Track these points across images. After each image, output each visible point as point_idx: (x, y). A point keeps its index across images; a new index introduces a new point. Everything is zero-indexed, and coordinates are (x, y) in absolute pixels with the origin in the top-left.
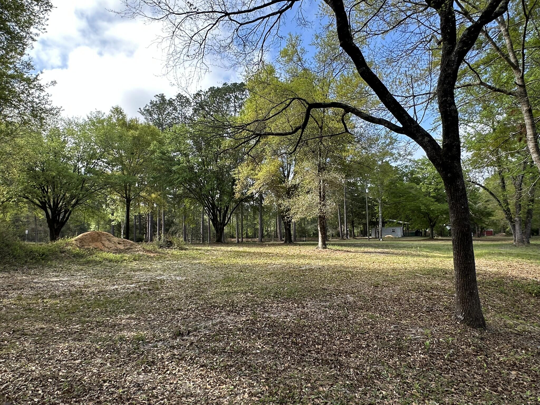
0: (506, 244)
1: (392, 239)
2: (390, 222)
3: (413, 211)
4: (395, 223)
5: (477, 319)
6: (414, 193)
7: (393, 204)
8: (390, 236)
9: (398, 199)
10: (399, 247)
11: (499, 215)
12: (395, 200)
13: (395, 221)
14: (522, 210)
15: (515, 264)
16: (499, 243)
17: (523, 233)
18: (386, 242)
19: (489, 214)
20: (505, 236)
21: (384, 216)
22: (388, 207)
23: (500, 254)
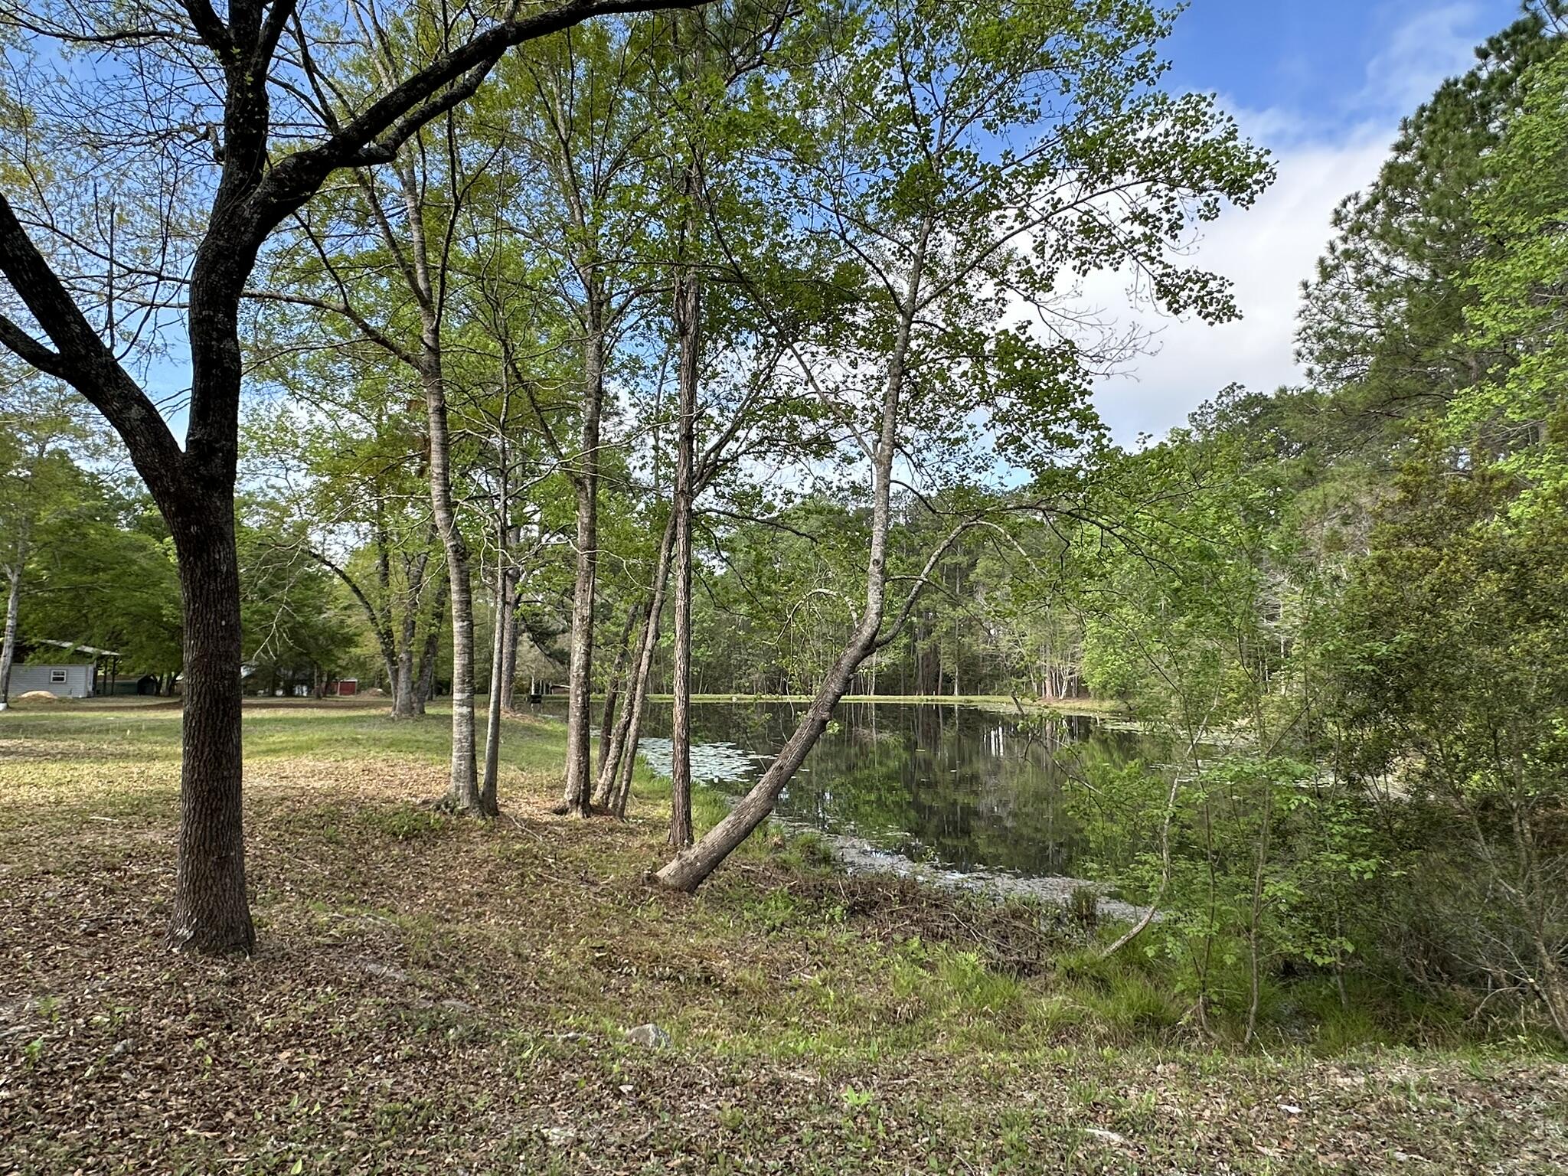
0: (375, 717)
1: (48, 704)
2: (48, 648)
3: (137, 619)
4: (67, 654)
5: (232, 929)
6: (144, 562)
7: (67, 591)
8: (42, 693)
9: (87, 578)
10: (62, 731)
11: (370, 645)
12: (75, 578)
13: (67, 645)
14: (417, 636)
15: (380, 765)
16: (363, 713)
17: (413, 688)
18: (21, 714)
19: (349, 641)
20: (382, 695)
21: (25, 627)
22: (47, 600)
23: (356, 742)
